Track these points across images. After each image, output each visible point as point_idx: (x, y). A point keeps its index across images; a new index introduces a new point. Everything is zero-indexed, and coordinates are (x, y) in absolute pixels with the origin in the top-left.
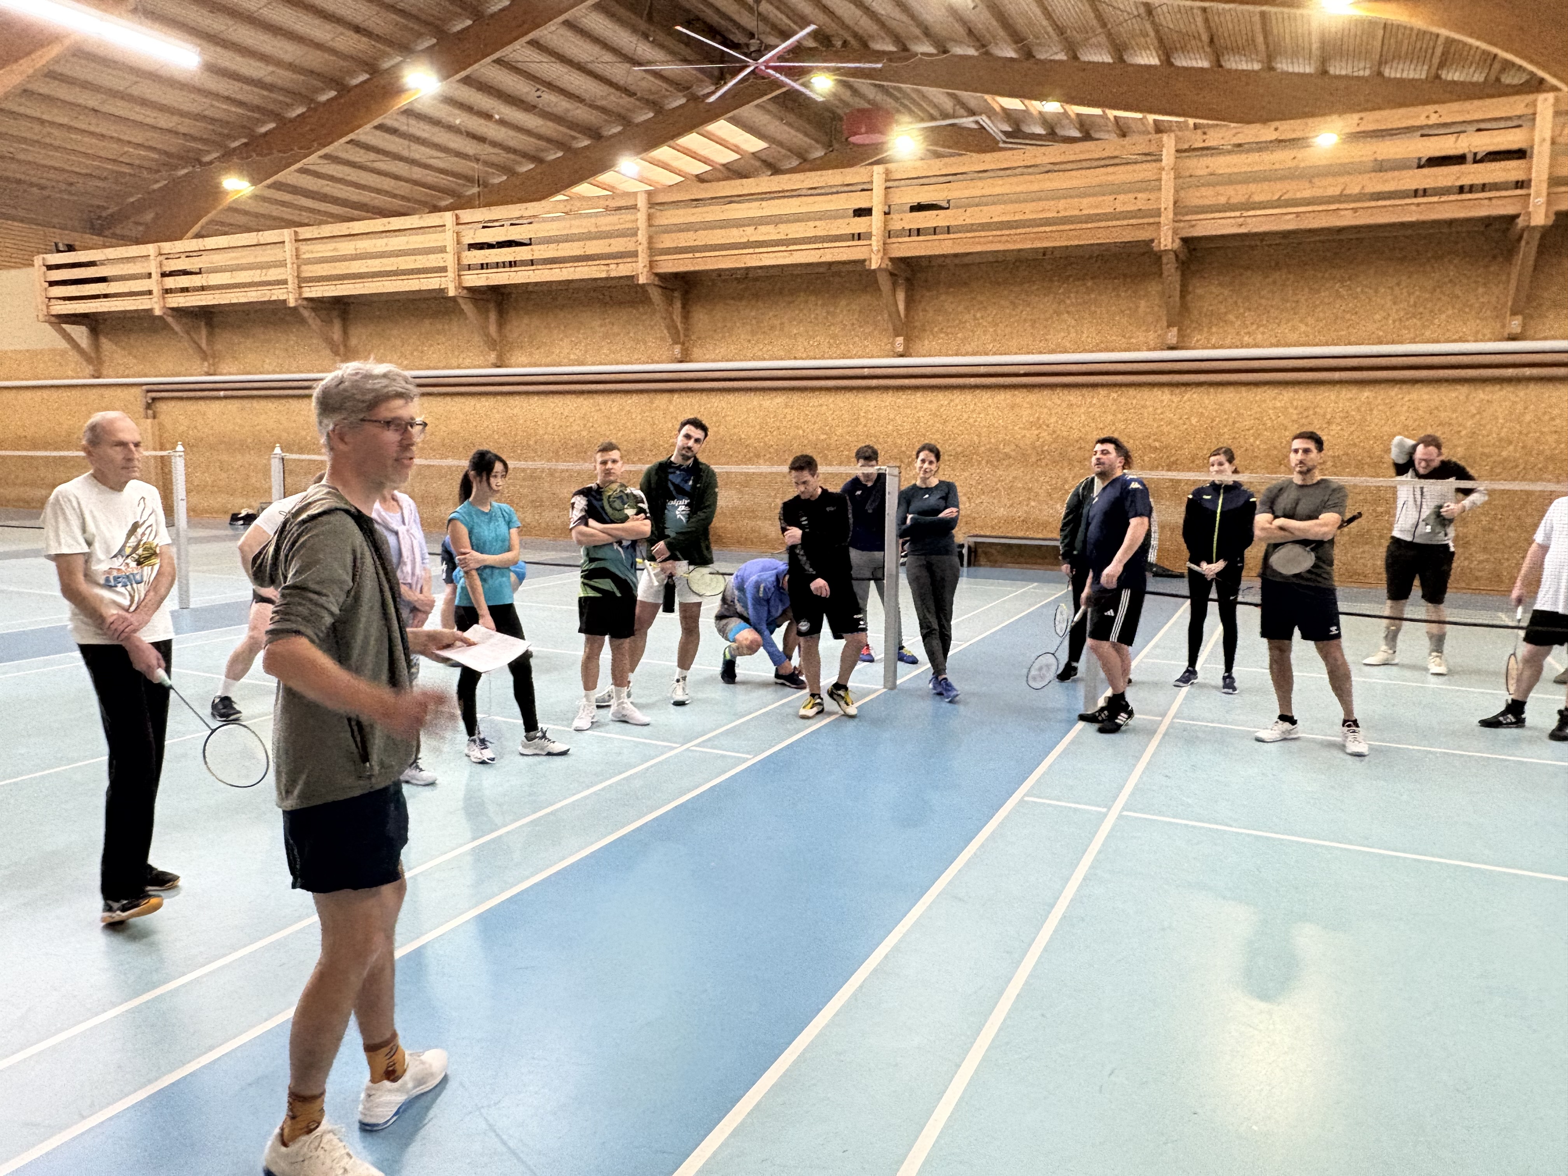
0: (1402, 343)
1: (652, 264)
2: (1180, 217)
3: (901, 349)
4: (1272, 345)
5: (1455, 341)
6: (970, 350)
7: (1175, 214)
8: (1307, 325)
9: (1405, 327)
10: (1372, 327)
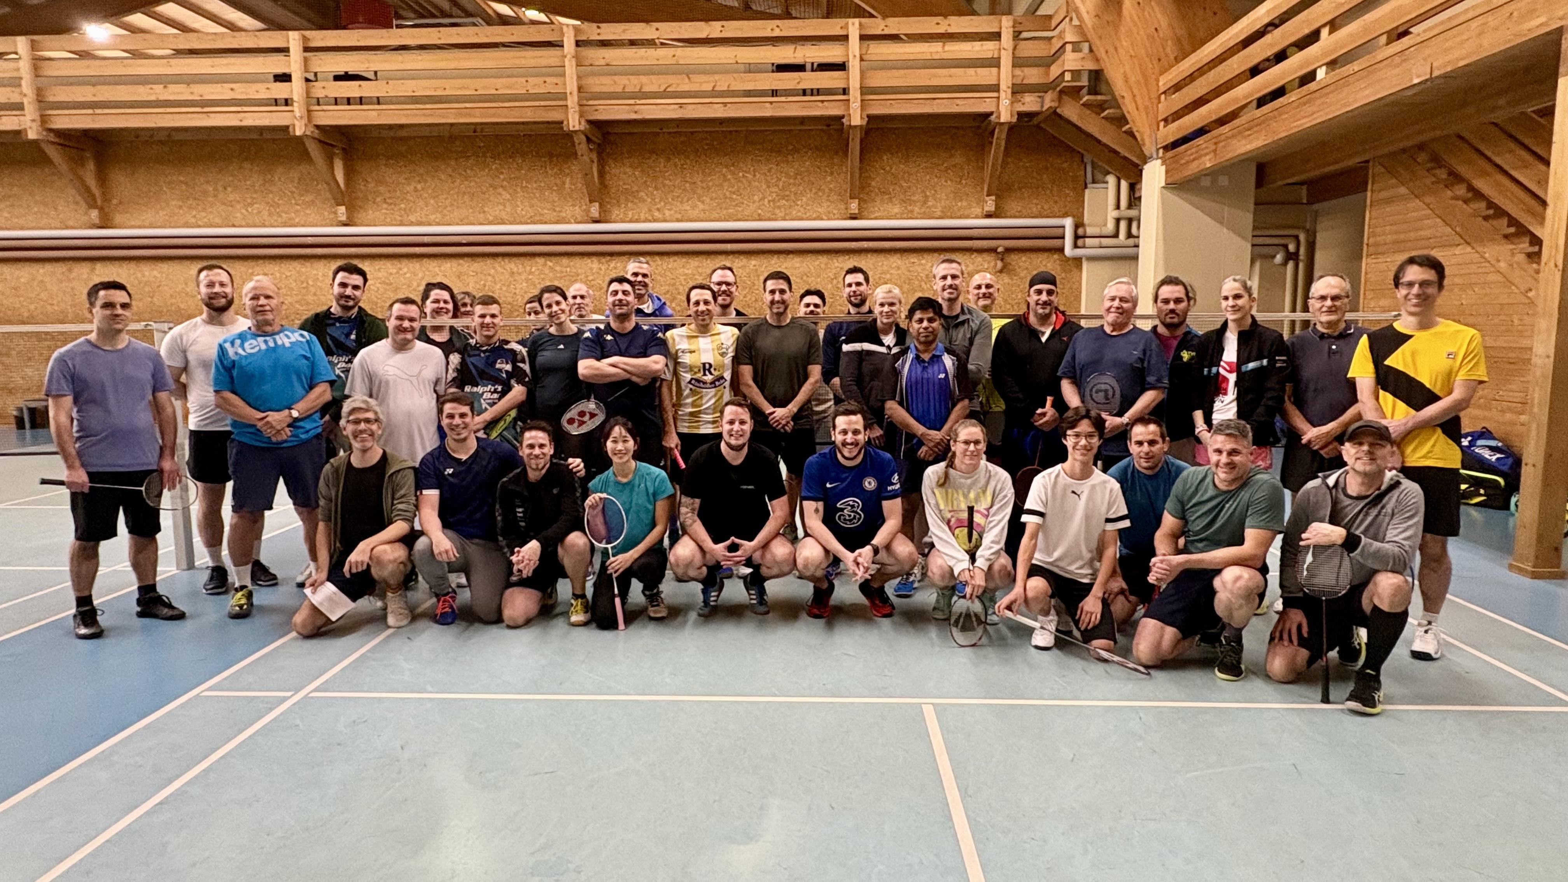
0: (776, 220)
1: (44, 119)
2: (585, 102)
3: (343, 218)
4: (678, 220)
5: (815, 219)
6: (413, 220)
7: (580, 98)
8: (703, 202)
9: (779, 207)
10: (753, 207)
